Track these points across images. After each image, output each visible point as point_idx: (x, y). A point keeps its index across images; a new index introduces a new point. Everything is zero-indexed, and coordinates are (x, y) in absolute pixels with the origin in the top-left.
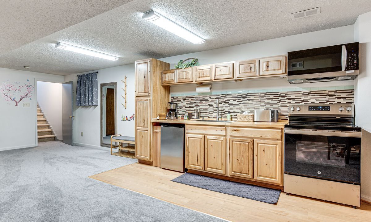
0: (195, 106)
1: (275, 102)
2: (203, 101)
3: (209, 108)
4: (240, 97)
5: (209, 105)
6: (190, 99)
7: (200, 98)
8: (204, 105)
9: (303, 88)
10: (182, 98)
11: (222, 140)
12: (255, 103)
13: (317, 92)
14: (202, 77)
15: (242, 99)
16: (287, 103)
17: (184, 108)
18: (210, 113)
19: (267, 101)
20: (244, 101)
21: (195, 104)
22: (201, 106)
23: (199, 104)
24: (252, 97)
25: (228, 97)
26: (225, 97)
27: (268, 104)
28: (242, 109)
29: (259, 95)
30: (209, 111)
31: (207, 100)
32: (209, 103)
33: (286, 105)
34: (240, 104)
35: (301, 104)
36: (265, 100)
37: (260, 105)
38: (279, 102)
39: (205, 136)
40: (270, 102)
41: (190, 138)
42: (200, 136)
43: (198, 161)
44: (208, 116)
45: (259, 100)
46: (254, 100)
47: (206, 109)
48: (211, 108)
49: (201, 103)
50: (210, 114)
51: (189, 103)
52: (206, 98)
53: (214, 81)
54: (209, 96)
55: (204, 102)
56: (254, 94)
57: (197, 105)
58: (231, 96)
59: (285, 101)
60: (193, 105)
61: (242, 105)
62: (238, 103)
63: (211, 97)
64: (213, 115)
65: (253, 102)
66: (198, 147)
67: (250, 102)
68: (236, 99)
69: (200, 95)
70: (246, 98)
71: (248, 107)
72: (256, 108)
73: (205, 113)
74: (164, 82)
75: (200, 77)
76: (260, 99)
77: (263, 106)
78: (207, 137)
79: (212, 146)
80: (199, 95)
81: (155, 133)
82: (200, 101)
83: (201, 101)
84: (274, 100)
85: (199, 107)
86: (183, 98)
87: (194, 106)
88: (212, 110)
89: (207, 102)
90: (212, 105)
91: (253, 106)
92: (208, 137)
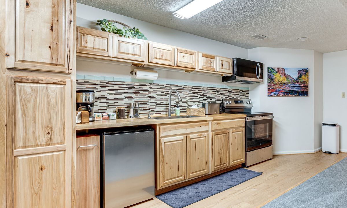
0: (127, 97)
1: (213, 97)
2: (139, 92)
3: (149, 101)
4: (186, 89)
5: (150, 97)
6: (116, 87)
7: (134, 86)
8: (142, 96)
9: (229, 86)
10: (98, 83)
11: (205, 137)
12: (199, 96)
13: (236, 90)
14: (160, 59)
15: (188, 92)
16: (220, 97)
17: (104, 100)
18: (152, 107)
19: (208, 95)
20: (190, 94)
21: (126, 95)
22: (136, 98)
23: (133, 96)
24: (197, 91)
25: (173, 88)
26: (170, 88)
27: (209, 98)
28: (188, 102)
29: (202, 89)
30: (150, 104)
31: (147, 90)
32: (150, 95)
33: (220, 99)
34: (186, 97)
35: (228, 98)
36: (207, 94)
37: (203, 98)
38: (216, 96)
39: (188, 136)
40: (210, 96)
41: (166, 144)
42: (182, 137)
43: (178, 171)
44: (148, 111)
45: (203, 94)
46: (199, 94)
47: (145, 103)
48: (153, 100)
49: (137, 94)
50: (151, 109)
51: (115, 92)
52: (144, 87)
53: (174, 67)
54: (150, 85)
55: (141, 92)
56: (199, 88)
57: (130, 97)
58: (178, 88)
59: (219, 95)
60: (122, 97)
61: (189, 98)
62: (184, 96)
63: (152, 86)
64: (155, 110)
65: (197, 95)
66: (179, 153)
67: (196, 95)
68: (183, 91)
69: (135, 82)
70: (192, 91)
71: (194, 100)
72: (200, 101)
73: (143, 108)
74: (82, 50)
75: (156, 58)
76: (203, 92)
77: (205, 100)
78: (189, 137)
79: (195, 146)
80: (132, 82)
81: (82, 151)
82: (134, 91)
83: (137, 92)
84: (213, 94)
85: (133, 100)
86: (102, 84)
87: (125, 97)
88: (154, 104)
89: (147, 93)
90: (153, 98)
91: (198, 100)
92: (192, 136)
